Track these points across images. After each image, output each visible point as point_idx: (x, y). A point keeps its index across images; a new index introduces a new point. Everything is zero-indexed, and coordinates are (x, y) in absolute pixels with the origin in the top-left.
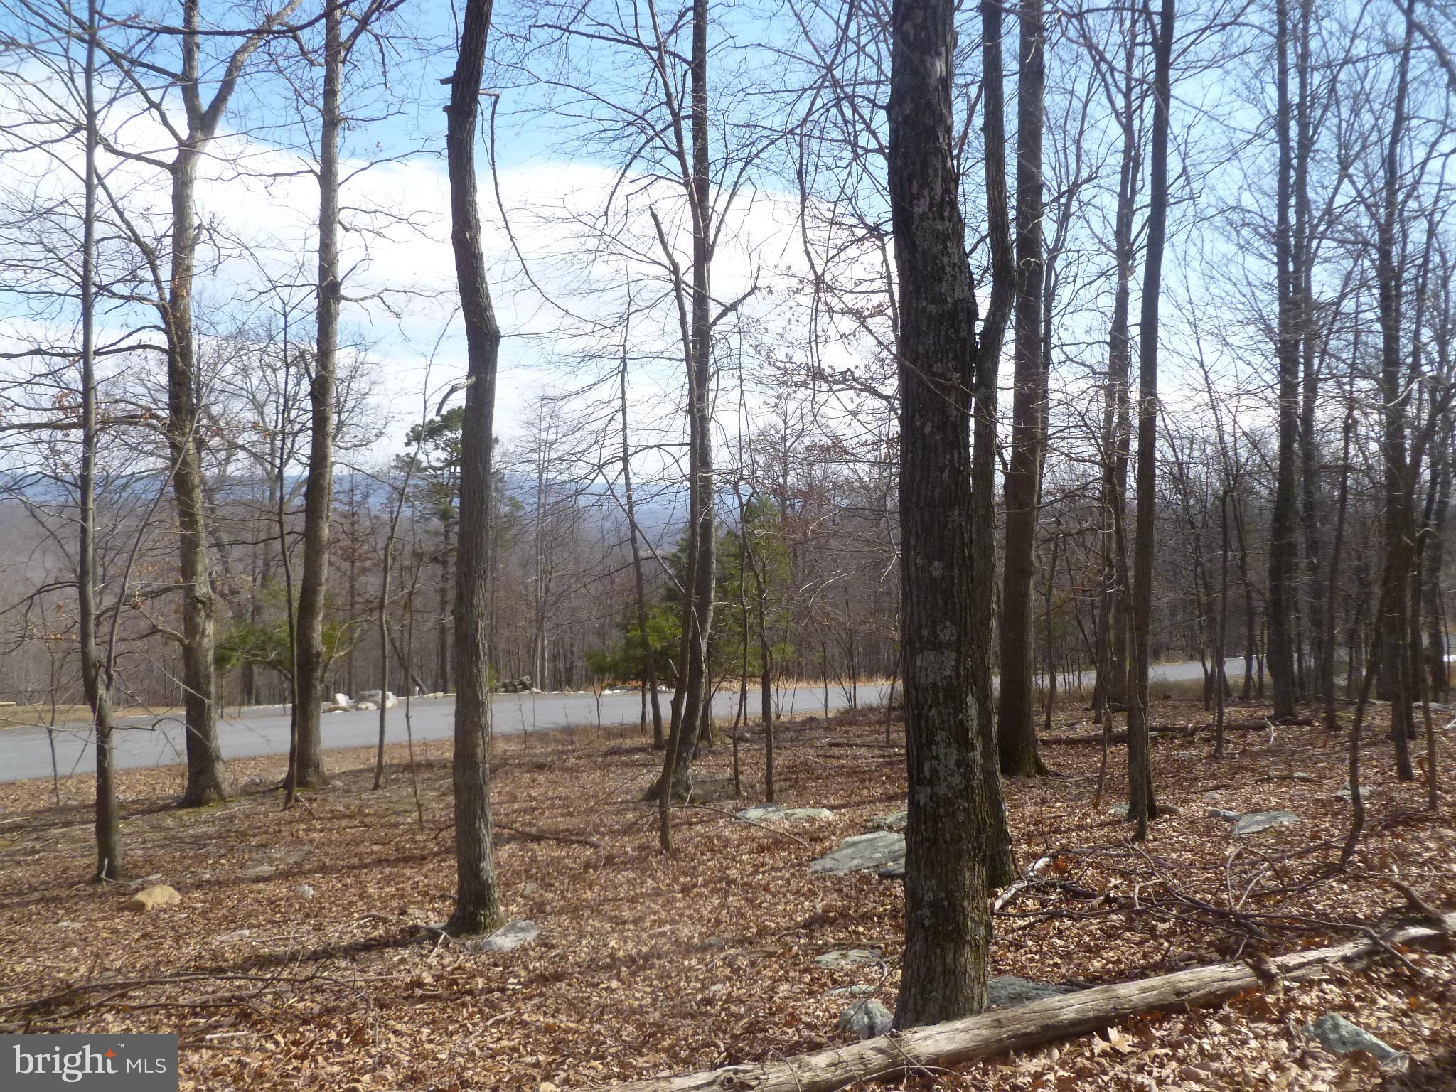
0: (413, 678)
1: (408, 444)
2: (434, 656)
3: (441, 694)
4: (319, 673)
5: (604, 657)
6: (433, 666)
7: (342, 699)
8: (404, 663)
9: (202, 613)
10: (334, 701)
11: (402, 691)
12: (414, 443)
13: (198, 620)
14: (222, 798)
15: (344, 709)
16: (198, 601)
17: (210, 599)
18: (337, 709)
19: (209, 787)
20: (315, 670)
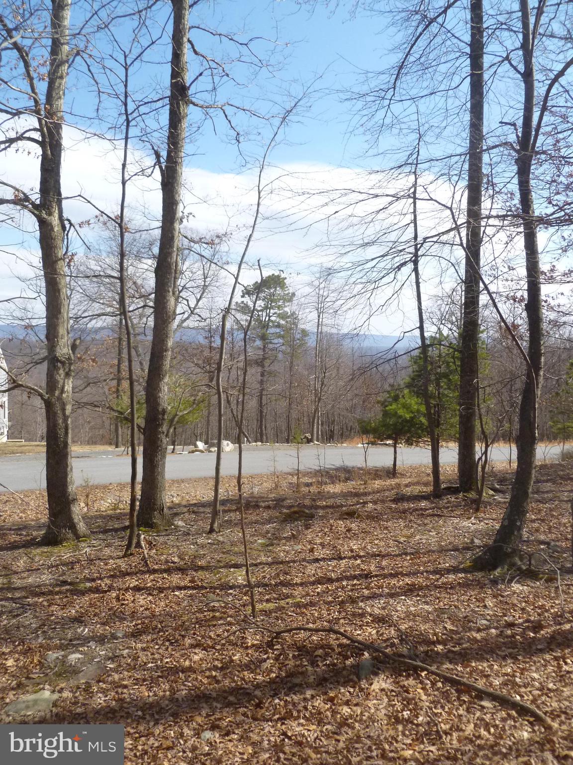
0: (243, 433)
1: (243, 297)
2: (255, 422)
3: (260, 443)
4: (164, 428)
5: (370, 422)
6: (254, 426)
7: (201, 445)
8: (239, 425)
9: (61, 371)
10: (196, 446)
11: (238, 441)
12: (246, 296)
13: (58, 377)
14: (78, 537)
15: (202, 451)
16: (58, 361)
17: (69, 359)
18: (197, 451)
19: (65, 527)
20: (161, 425)
